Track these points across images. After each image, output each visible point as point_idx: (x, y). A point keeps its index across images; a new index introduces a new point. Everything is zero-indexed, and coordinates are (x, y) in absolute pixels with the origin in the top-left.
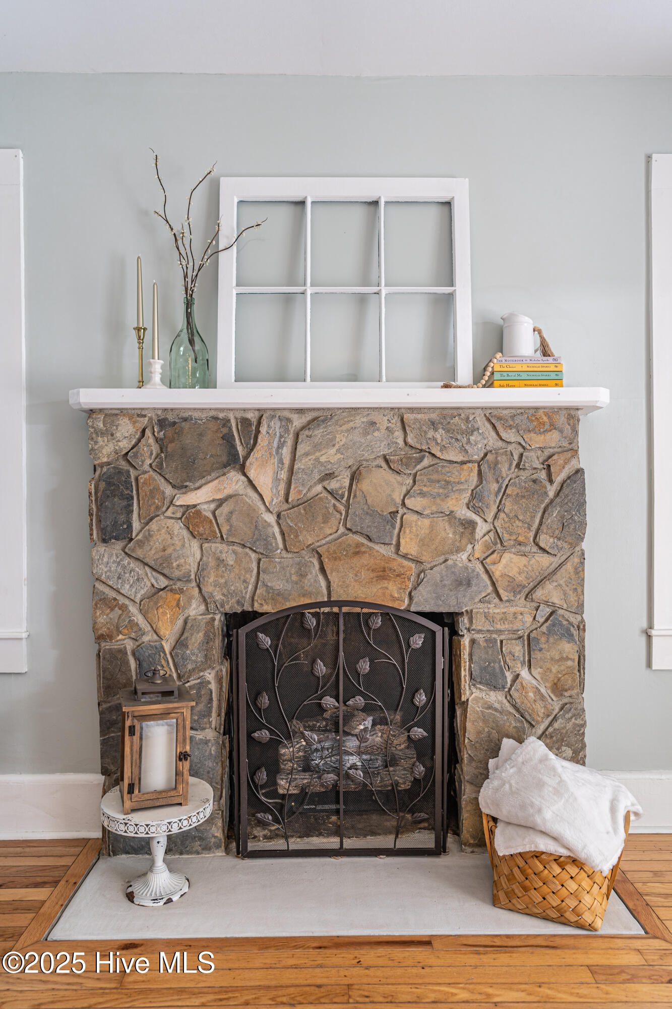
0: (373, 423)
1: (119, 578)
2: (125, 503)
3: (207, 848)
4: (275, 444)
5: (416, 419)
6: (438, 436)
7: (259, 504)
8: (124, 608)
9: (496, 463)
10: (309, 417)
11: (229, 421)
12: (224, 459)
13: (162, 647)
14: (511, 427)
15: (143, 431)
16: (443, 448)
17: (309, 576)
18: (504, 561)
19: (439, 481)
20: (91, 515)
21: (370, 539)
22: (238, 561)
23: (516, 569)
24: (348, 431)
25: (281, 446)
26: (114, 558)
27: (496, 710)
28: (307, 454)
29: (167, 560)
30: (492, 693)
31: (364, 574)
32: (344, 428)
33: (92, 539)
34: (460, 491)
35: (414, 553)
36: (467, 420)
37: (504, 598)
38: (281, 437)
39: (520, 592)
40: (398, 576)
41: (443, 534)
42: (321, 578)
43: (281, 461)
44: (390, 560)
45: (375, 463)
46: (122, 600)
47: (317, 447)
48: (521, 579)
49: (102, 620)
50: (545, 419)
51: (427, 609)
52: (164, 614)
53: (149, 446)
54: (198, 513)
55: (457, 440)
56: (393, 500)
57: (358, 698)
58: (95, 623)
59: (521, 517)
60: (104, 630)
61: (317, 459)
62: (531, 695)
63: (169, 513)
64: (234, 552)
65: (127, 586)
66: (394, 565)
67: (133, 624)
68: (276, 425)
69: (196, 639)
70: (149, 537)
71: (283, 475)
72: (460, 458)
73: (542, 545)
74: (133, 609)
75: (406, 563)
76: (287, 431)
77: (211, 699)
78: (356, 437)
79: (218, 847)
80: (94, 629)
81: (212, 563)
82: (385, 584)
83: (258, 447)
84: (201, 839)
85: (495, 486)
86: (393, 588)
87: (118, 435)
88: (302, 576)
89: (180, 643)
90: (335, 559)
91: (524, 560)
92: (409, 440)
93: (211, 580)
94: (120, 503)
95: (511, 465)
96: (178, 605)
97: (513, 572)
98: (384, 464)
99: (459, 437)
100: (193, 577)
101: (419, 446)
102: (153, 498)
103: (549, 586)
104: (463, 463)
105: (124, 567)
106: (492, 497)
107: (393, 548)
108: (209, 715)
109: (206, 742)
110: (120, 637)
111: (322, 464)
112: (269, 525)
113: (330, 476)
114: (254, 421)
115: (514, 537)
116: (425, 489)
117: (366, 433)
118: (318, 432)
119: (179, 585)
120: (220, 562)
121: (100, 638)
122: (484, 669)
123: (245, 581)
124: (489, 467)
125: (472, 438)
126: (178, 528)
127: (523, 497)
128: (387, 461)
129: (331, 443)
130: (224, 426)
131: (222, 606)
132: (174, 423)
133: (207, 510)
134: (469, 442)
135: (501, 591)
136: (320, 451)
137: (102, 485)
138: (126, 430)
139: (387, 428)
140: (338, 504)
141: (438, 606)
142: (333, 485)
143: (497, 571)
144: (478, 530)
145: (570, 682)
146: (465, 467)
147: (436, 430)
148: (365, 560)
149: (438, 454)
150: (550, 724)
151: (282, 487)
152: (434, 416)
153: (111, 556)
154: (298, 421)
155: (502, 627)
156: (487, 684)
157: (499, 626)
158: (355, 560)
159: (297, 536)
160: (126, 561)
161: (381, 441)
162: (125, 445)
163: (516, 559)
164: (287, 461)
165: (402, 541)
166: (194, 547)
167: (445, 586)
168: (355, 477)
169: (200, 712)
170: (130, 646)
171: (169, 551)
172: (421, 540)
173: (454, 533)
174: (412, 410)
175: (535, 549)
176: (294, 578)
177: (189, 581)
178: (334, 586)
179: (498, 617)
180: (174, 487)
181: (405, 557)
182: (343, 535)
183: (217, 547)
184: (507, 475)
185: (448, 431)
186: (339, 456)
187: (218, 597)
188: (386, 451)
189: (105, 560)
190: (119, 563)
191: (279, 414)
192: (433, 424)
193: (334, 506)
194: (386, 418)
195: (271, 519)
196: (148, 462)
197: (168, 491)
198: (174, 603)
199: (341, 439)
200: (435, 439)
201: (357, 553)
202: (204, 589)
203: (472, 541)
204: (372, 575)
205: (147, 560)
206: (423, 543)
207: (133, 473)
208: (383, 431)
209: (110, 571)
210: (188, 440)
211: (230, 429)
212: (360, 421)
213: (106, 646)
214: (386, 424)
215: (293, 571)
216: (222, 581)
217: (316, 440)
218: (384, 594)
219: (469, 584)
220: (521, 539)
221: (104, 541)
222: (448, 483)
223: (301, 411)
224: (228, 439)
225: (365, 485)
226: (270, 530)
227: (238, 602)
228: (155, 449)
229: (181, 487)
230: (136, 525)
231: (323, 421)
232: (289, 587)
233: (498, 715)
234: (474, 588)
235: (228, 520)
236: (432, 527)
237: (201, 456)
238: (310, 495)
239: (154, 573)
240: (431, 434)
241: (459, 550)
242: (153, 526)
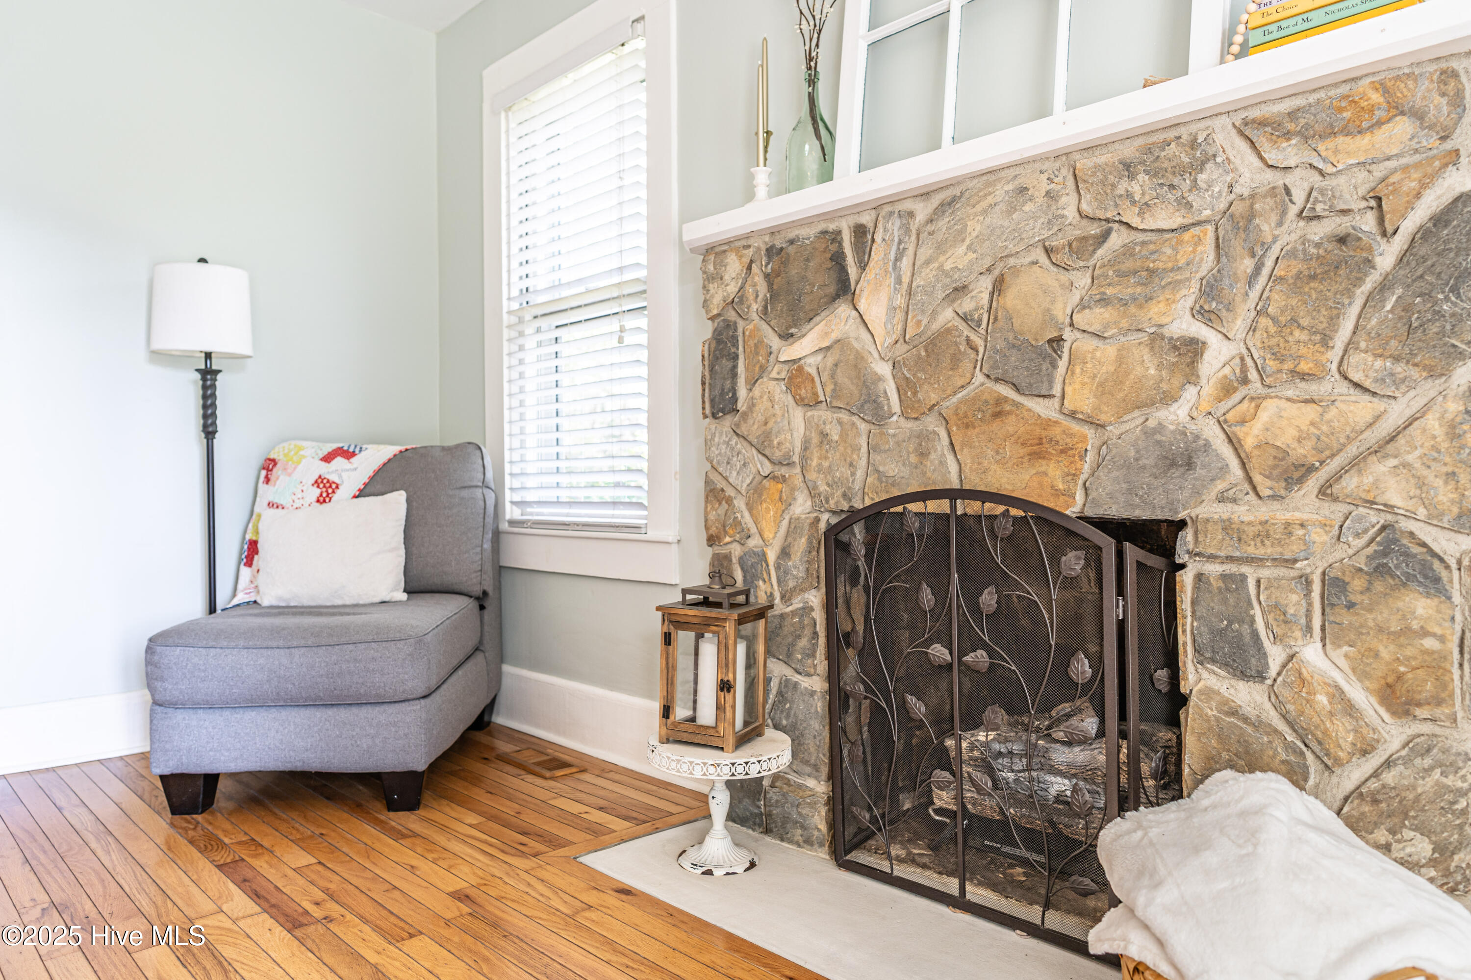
0: (1022, 190)
1: (728, 463)
2: (730, 364)
3: (808, 842)
4: (892, 256)
5: (1097, 167)
6: (1136, 188)
7: (872, 349)
8: (729, 501)
9: (1251, 216)
10: (936, 200)
11: (839, 232)
12: (832, 289)
13: (764, 555)
14: (1287, 135)
15: (749, 268)
16: (1145, 208)
17: (933, 456)
18: (1264, 416)
19: (1135, 272)
20: (703, 383)
21: (1017, 389)
22: (843, 435)
23: (1292, 432)
24: (985, 212)
25: (897, 259)
26: (724, 438)
27: (1246, 719)
28: (928, 262)
29: (767, 436)
30: (1241, 685)
31: (1010, 450)
32: (979, 208)
33: (705, 417)
34: (1175, 285)
35: (1087, 409)
36: (1193, 144)
37: (1267, 492)
38: (900, 242)
39: (1301, 480)
40: (1062, 451)
41: (1139, 371)
42: (950, 458)
43: (899, 281)
44: (1048, 424)
45: (1029, 259)
46: (730, 492)
47: (941, 248)
48: (1303, 452)
49: (712, 516)
50: (1376, 97)
51: (1115, 510)
52: (768, 510)
53: (755, 285)
54: (800, 369)
55: (1172, 187)
56: (1053, 318)
57: (981, 653)
58: (706, 521)
59: (1305, 322)
60: (713, 530)
61: (940, 268)
62: (1322, 699)
63: (774, 375)
64: (840, 422)
65: (734, 473)
66: (1056, 432)
67: (737, 523)
68: (895, 225)
69: (801, 544)
70: (752, 406)
71: (900, 301)
72: (1177, 221)
73: (1356, 377)
74: (740, 503)
75: (1075, 427)
76: (908, 231)
77: (815, 634)
78: (996, 218)
79: (821, 845)
80: (707, 528)
81: (815, 440)
82: (1042, 466)
83: (872, 264)
84: (803, 827)
85: (1247, 264)
86: (1054, 472)
87: (726, 277)
88: (923, 455)
89: (785, 553)
90: (967, 426)
91: (1311, 412)
92: (1084, 206)
93: (814, 463)
94: (727, 364)
95: (1284, 213)
96: (780, 499)
97: (1286, 438)
98: (1043, 259)
99: (1176, 181)
100: (796, 458)
101: (1101, 214)
102: (757, 354)
103: (1379, 468)
104: (1185, 228)
105: (732, 449)
106: (1241, 286)
107: (1056, 402)
108: (813, 655)
109: (812, 693)
110: (728, 539)
111: (947, 275)
112: (880, 379)
113: (961, 290)
114: (870, 226)
115: (1289, 365)
116: (1109, 291)
117: (1011, 209)
118: (942, 223)
119: (784, 471)
120: (824, 435)
121: (712, 540)
122: (1218, 634)
123: (851, 465)
124: (1236, 227)
125: (1202, 177)
126: (778, 390)
127: (1313, 277)
128: (1048, 251)
129: (959, 236)
130: (834, 240)
131: (827, 502)
132: (782, 249)
133: (811, 365)
134: (1195, 185)
135: (1258, 478)
136: (945, 252)
137: (713, 345)
138: (734, 266)
139: (1048, 193)
140: (973, 337)
141: (1133, 506)
142: (966, 305)
143: (1250, 436)
144: (1208, 356)
145: (1429, 686)
146: (1187, 236)
147: (1132, 177)
148: (1010, 425)
149: (1135, 222)
150: (1376, 774)
151: (900, 315)
152: (1129, 151)
153: (721, 434)
154: (922, 211)
155: (1260, 552)
156: (1224, 665)
157: (1250, 550)
158: (995, 425)
159: (915, 393)
160: (735, 439)
161: (1036, 218)
162: (732, 289)
163: (1292, 410)
164: (906, 280)
165: (1068, 389)
166: (798, 415)
167: (1144, 468)
168: (999, 286)
169: (804, 649)
170: (736, 550)
171: (770, 425)
172: (1100, 385)
173: (1160, 367)
174: (1089, 149)
175: (1343, 387)
176: (913, 459)
177: (790, 464)
178: (966, 469)
179: (1251, 531)
180: (781, 337)
181: (1072, 415)
182: (982, 384)
183: (821, 414)
184: (1275, 239)
185: (1153, 174)
186: (972, 256)
187: (823, 488)
188: (1046, 234)
189: (716, 440)
190: (727, 443)
191: (899, 207)
192: (1128, 169)
193: (968, 340)
194: (1044, 177)
195: (884, 369)
196: (755, 307)
197: (775, 342)
198: (777, 496)
199: (975, 227)
200: (1129, 195)
201: (998, 415)
202: (808, 477)
203: (1192, 377)
204: (1023, 451)
205: (750, 438)
206: (1103, 390)
207: (741, 324)
208: (1040, 200)
209: (720, 454)
210: (794, 271)
211: (840, 244)
212: (1001, 192)
213: (717, 550)
214: (1045, 186)
215: (911, 448)
216: (826, 464)
217: (939, 236)
218: (1041, 484)
219: (1189, 465)
220: (1304, 367)
221: (714, 416)
222: (1152, 272)
223: (925, 194)
224: (838, 259)
225: (1010, 299)
226: (881, 386)
227: (844, 495)
228: (762, 287)
229: (786, 337)
230: (742, 392)
231: (949, 204)
232: (906, 472)
233: (1250, 730)
234: (1200, 472)
235: (832, 376)
236: (1120, 360)
237: (808, 289)
238: (936, 326)
239: (760, 456)
240: (1123, 186)
241: (1169, 398)
242: (757, 392)
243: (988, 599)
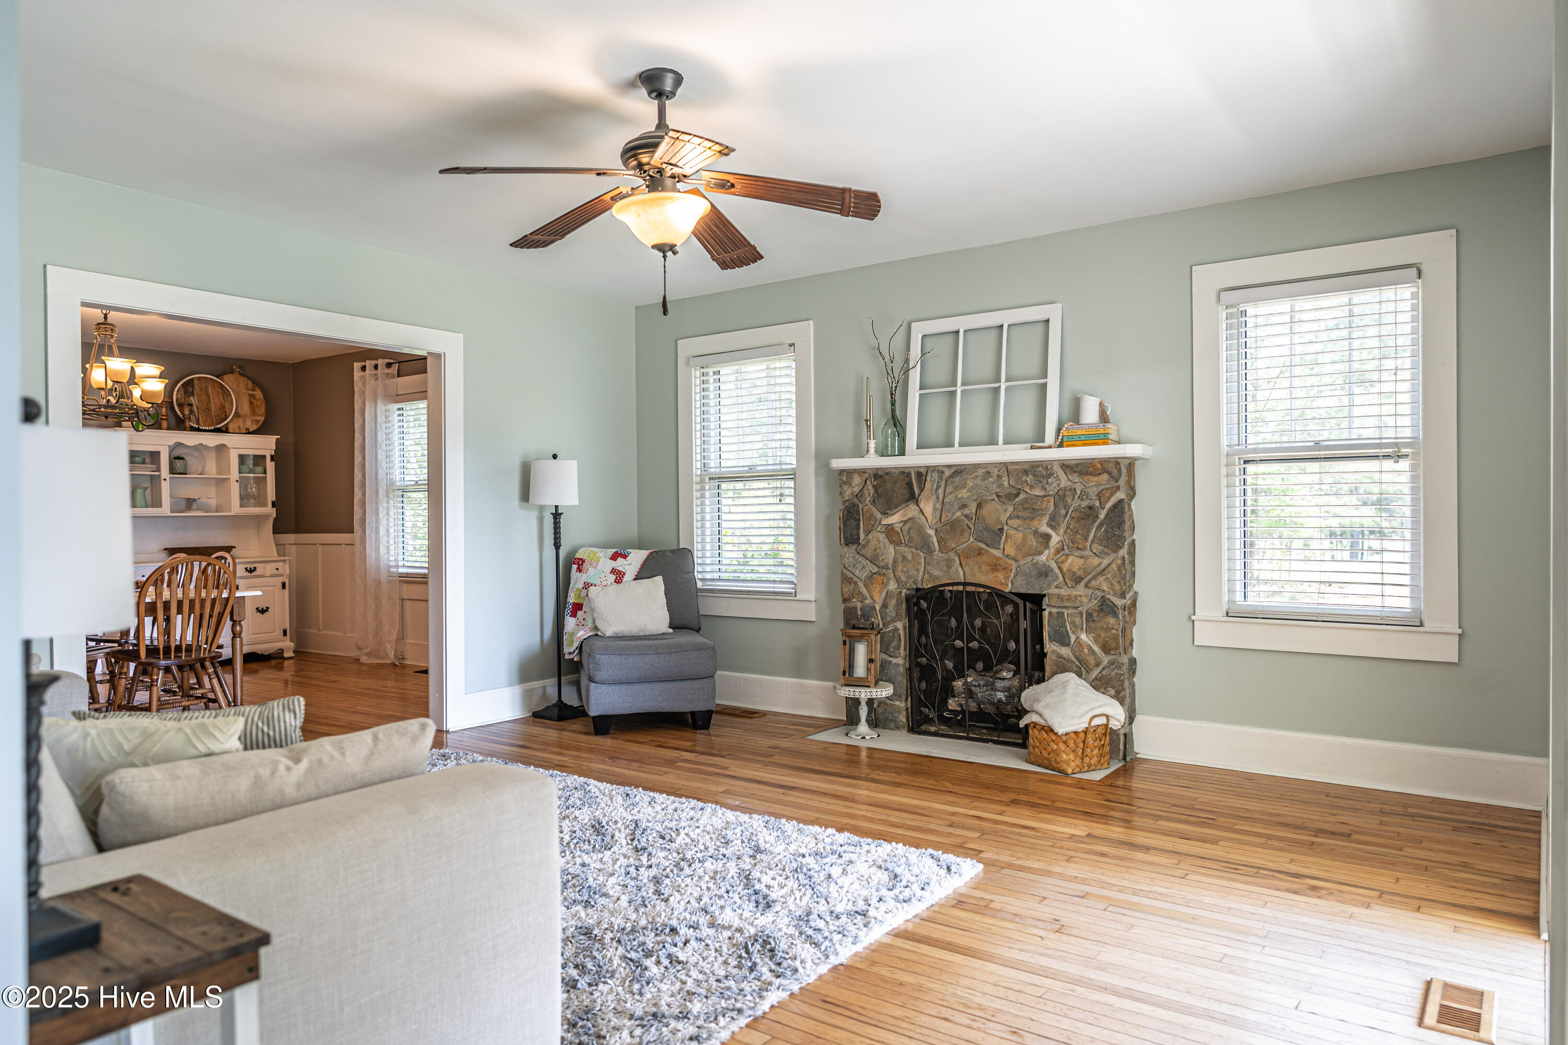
0: (988, 473)
1: (854, 566)
2: (856, 523)
3: (898, 728)
4: (935, 487)
5: (1015, 469)
6: (1028, 479)
7: (926, 523)
8: (856, 583)
9: (1065, 496)
10: (953, 470)
11: (910, 474)
12: (907, 496)
13: (875, 607)
14: (1075, 472)
15: (866, 481)
16: (1032, 487)
17: (953, 568)
18: (1069, 561)
19: (1028, 509)
20: (840, 530)
21: (987, 545)
22: (914, 558)
23: (1077, 567)
24: (974, 478)
25: (937, 489)
26: (852, 555)
27: (1064, 659)
28: (951, 493)
29: (876, 556)
30: (1063, 648)
31: (984, 567)
32: (972, 476)
33: (841, 544)
34: (1042, 515)
35: (1013, 555)
36: (1047, 468)
37: (1070, 586)
38: (938, 482)
39: (1079, 582)
40: (1004, 569)
41: (1030, 543)
42: (960, 569)
43: (938, 498)
44: (998, 559)
45: (990, 498)
46: (855, 579)
47: (957, 489)
48: (1080, 573)
49: (846, 590)
50: (1099, 466)
51: (1022, 591)
52: (876, 587)
53: (869, 490)
54: (893, 529)
55: (1040, 482)
56: (1000, 521)
57: (975, 642)
58: (842, 592)
59: (1080, 532)
60: (846, 596)
61: (956, 496)
62: (1086, 650)
63: (878, 529)
64: (912, 552)
65: (858, 571)
66: (1001, 562)
67: (860, 593)
68: (936, 475)
69: (893, 602)
70: (868, 542)
71: (939, 506)
72: (1042, 493)
73: (1094, 551)
74: (861, 584)
75: (1008, 561)
76: (941, 479)
77: (900, 640)
78: (978, 481)
79: (904, 727)
80: (842, 595)
81: (900, 559)
82: (996, 574)
83: (925, 489)
84: (895, 722)
85: (1064, 512)
86: (1001, 576)
87: (853, 484)
88: (949, 567)
89: (885, 606)
90: (967, 558)
91: (1082, 561)
92: (1011, 482)
93: (900, 568)
94: (853, 523)
95: (1074, 497)
96: (883, 583)
97: (1075, 569)
98: (996, 499)
99: (1042, 480)
100: (890, 566)
101: (1016, 486)
102: (870, 520)
103: (1101, 579)
104: (1045, 496)
105: (856, 560)
106: (1061, 519)
107: (1001, 551)
108: (899, 648)
109: (898, 665)
110: (854, 600)
111: (959, 499)
112: (930, 536)
113: (964, 506)
114: (924, 473)
115: (1076, 545)
116: (1020, 514)
117: (984, 479)
118: (957, 479)
119: (884, 571)
120: (904, 558)
121: (845, 600)
122: (1056, 632)
123: (917, 570)
124: (1060, 499)
125: (1050, 480)
126: (882, 537)
127: (1082, 518)
128: (998, 496)
129: (964, 486)
130: (908, 476)
131: (906, 584)
132: (882, 476)
133: (898, 527)
134: (1047, 483)
135: (1067, 581)
136: (958, 490)
137: (846, 513)
138: (857, 480)
139: (998, 475)
140: (969, 524)
141: (1029, 589)
142: (967, 511)
143: (1065, 567)
144: (1052, 540)
145: (1114, 644)
146: (1045, 499)
147: (1027, 475)
148: (984, 558)
149: (1028, 491)
150: (1101, 672)
151: (938, 512)
152: (1026, 467)
153: (850, 553)
154: (947, 473)
155: (1068, 605)
156: (1058, 642)
157: (1066, 604)
158: (979, 558)
159: (946, 543)
160: (858, 556)
161: (994, 484)
162: (856, 490)
163: (1077, 560)
164: (941, 497)
165: (1006, 547)
166: (891, 549)
167: (1032, 576)
168: (979, 506)
169: (894, 646)
170: (859, 605)
171: (878, 551)
172: (1017, 546)
173: (1037, 542)
174: (1013, 463)
175: (1091, 554)
176: (945, 569)
177: (888, 569)
178: (967, 574)
179: (1066, 598)
180: (881, 513)
181: (1007, 556)
182: (973, 542)
183: (902, 549)
184: (1072, 505)
185: (1035, 476)
186: (968, 494)
187: (904, 579)
188: (997, 490)
189: (847, 556)
190: (854, 558)
191: (937, 468)
192: (1026, 472)
193: (967, 524)
194: (996, 470)
195: (931, 532)
196: (868, 499)
197: (879, 516)
198: (881, 582)
199: (970, 483)
200: (1026, 482)
201: (980, 554)
202: (896, 574)
203: (1047, 547)
204: (989, 568)
205: (867, 556)
206: (1019, 548)
207: (861, 506)
208: (995, 477)
209: (849, 562)
210: (889, 486)
211: (911, 478)
212: (980, 472)
213: (848, 605)
214: (997, 473)
215: (944, 564)
216: (905, 569)
217: (956, 484)
218: (996, 581)
219: (1047, 576)
220: (1080, 546)
221: (847, 545)
222: (1034, 509)
223: (949, 466)
224: (910, 484)
225: (984, 512)
226: (931, 539)
227: (914, 582)
228: (872, 491)
229: (885, 514)
230: (862, 536)
231: (960, 472)
232: (941, 574)
233: (1065, 662)
234: (1050, 578)
235: (908, 533)
236: (1024, 538)
237: (895, 495)
238: (954, 518)
239: (871, 564)
240: (1024, 478)
241: (1040, 553)
242: (870, 536)
243: (978, 623)
